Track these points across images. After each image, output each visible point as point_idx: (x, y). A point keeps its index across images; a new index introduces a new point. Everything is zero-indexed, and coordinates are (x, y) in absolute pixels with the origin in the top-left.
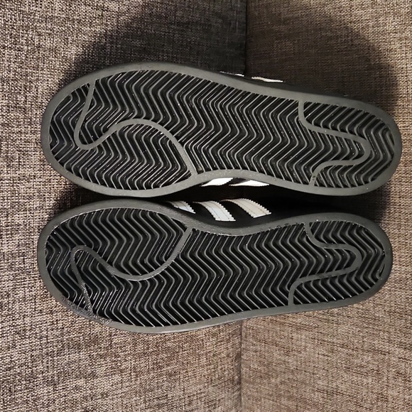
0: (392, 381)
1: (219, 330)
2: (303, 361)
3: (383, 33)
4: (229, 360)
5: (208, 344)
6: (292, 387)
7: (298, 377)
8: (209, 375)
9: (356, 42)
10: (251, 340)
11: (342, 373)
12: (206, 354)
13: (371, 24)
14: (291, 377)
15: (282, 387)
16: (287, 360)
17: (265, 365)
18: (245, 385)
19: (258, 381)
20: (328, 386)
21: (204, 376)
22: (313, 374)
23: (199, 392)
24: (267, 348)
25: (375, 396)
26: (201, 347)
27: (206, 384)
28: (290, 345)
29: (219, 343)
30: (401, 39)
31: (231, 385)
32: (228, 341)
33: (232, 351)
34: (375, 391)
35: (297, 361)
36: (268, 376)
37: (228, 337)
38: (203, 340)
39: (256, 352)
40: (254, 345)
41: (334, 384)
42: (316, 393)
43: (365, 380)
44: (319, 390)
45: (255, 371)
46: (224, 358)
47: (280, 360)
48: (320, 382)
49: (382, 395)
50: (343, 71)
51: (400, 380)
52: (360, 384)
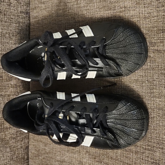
0: (84, 155)
1: (17, 136)
2: (51, 148)
3: (80, 7)
4: (22, 149)
5: (11, 142)
6: (47, 160)
7: (50, 155)
8: (11, 156)
9: (70, 11)
10: (32, 140)
11: (66, 153)
12: (10, 147)
13: (75, 4)
14: (47, 156)
15: (44, 160)
16: (45, 148)
17: (37, 151)
18: (30, 160)
19: (35, 158)
20: (61, 159)
21: (9, 156)
22: (55, 154)
23: (6, 163)
24: (38, 144)
25: (78, 162)
26: (7, 143)
27: (9, 160)
28: (47, 142)
29: (17, 142)
30: (86, 10)
31: (23, 160)
32: (22, 141)
33: (24, 146)
34: (78, 160)
35: (49, 148)
36: (38, 156)
37: (21, 139)
38: (8, 141)
39: (34, 145)
40: (33, 142)
41: (63, 158)
42: (56, 162)
43: (74, 155)
44: (57, 161)
45: (34, 153)
46: (19, 148)
47: (43, 148)
48: (58, 157)
49: (81, 161)
50: (65, 23)
51: (87, 155)
52: (73, 157)
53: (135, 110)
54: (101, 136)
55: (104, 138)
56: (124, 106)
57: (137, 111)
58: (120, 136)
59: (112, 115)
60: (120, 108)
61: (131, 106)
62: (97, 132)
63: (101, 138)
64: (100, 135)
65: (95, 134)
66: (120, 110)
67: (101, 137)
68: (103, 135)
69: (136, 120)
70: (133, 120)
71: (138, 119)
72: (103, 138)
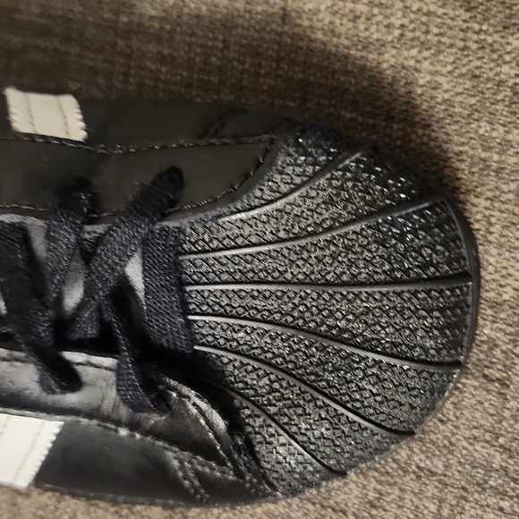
53: (402, 204)
54: (124, 412)
55: (146, 433)
56: (316, 175)
57: (421, 213)
58: (273, 410)
59: (215, 244)
60: (284, 189)
61: (375, 173)
62: (92, 385)
63: (123, 432)
64: (115, 407)
65: (71, 399)
66: (279, 204)
67: (119, 423)
68: (136, 407)
69: (412, 288)
70: (386, 283)
71: (430, 279)
72: (133, 426)
